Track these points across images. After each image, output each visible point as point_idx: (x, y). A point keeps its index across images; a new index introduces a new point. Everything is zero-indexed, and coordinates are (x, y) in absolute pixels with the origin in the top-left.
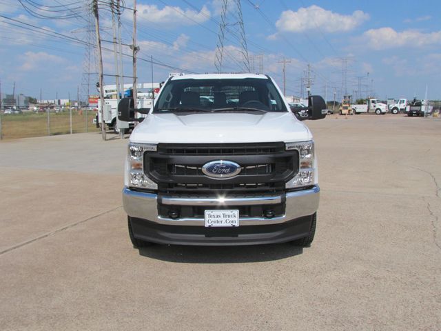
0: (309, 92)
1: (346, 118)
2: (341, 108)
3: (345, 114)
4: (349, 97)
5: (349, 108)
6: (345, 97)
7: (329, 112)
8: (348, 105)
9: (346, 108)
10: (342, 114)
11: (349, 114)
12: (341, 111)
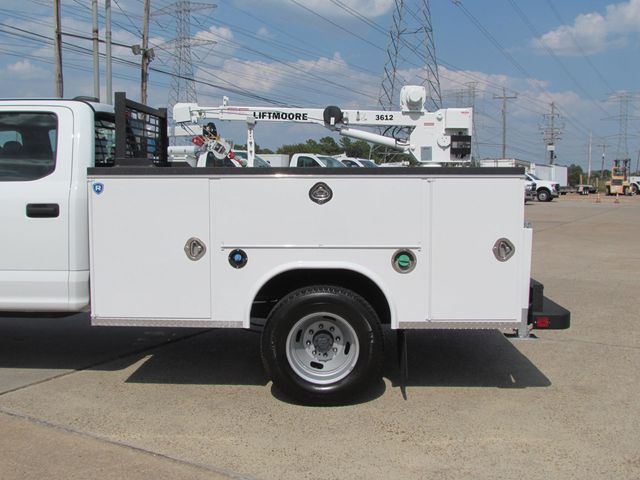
0: (552, 152)
1: (617, 202)
2: (608, 183)
3: (615, 194)
4: (626, 162)
5: (625, 183)
6: (617, 162)
7: (585, 189)
8: (622, 178)
9: (618, 183)
10: (610, 194)
11: (624, 193)
12: (609, 187)
